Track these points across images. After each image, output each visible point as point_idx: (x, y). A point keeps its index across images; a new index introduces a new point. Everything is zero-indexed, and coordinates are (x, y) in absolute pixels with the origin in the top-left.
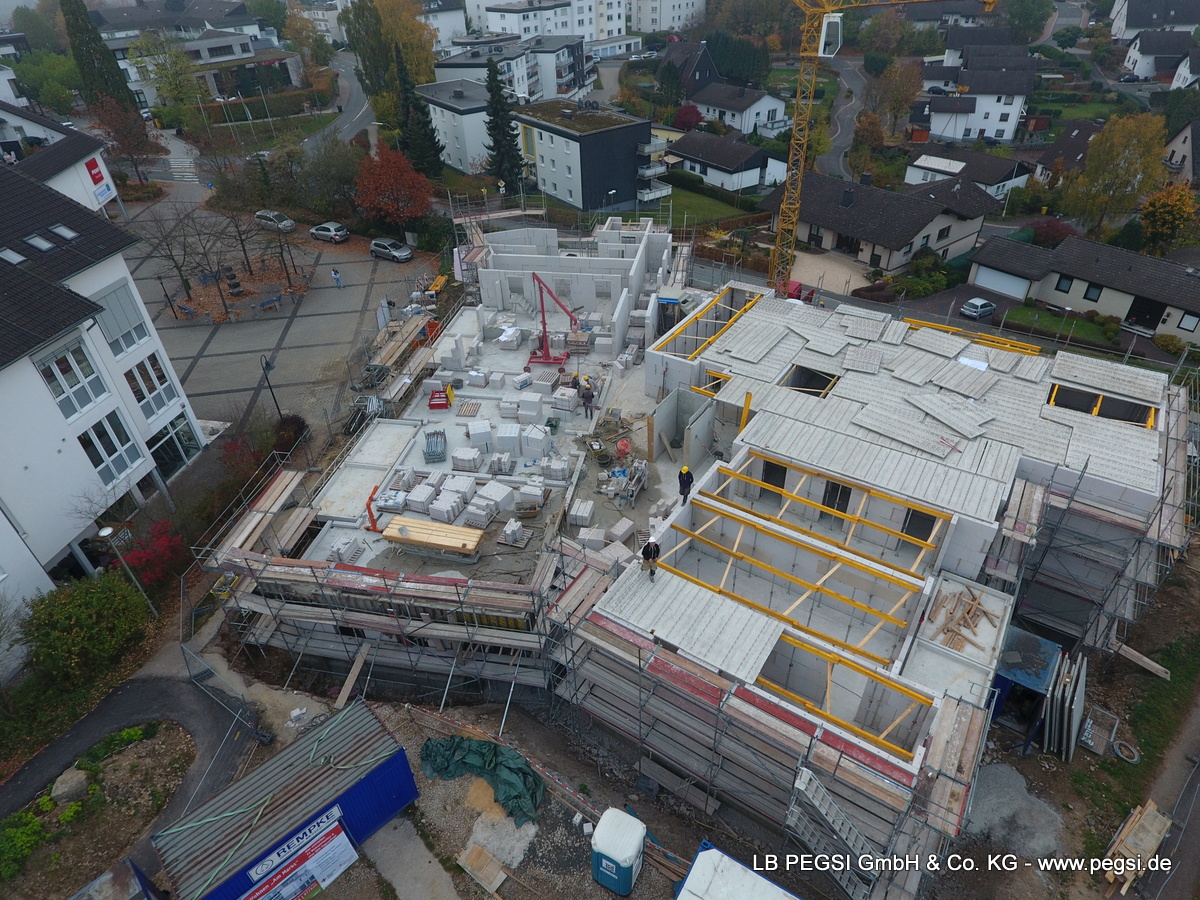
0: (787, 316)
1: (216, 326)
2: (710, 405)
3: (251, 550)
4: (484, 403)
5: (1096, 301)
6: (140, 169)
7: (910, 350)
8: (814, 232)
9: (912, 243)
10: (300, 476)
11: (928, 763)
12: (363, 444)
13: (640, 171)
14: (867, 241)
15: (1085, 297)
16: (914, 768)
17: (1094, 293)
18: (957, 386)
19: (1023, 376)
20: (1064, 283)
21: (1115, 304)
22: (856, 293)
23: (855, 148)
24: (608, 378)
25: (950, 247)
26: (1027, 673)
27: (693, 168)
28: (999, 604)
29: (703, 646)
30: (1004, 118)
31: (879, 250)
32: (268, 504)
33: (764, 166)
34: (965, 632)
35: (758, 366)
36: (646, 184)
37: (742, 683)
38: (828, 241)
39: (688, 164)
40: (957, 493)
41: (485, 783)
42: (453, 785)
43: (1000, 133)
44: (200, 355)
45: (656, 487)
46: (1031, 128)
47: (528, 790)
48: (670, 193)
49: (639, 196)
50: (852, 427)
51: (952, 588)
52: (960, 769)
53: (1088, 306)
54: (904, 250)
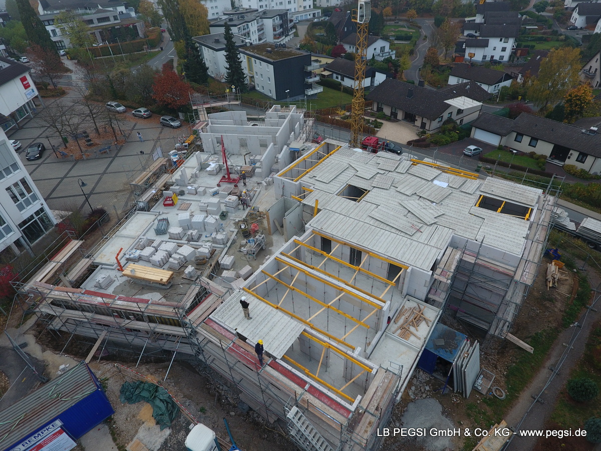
0: (350, 158)
1: (77, 161)
2: (299, 206)
3: (45, 283)
4: (193, 203)
5: (535, 147)
6: (54, 80)
7: (410, 176)
8: (393, 111)
9: (442, 117)
10: (81, 242)
11: (361, 405)
12: (127, 225)
13: (306, 80)
14: (419, 116)
15: (529, 145)
16: (352, 408)
17: (534, 142)
18: (429, 196)
19: (464, 191)
20: (519, 137)
21: (544, 149)
22: (409, 143)
23: (424, 66)
24: (259, 190)
25: (465, 118)
26: (446, 351)
27: (337, 78)
28: (432, 314)
29: (259, 338)
30: (504, 49)
31: (425, 120)
32: (60, 258)
33: (373, 76)
34: (412, 329)
35: (329, 185)
36: (310, 86)
37: (275, 358)
38: (400, 115)
39: (335, 75)
40: (414, 254)
41: (150, 406)
42: (134, 406)
43: (502, 57)
44: (65, 177)
45: (270, 248)
46: (518, 55)
47: (168, 411)
48: (322, 91)
49: (306, 93)
50: (369, 218)
51: (411, 304)
52: (377, 409)
53: (530, 149)
54: (438, 120)
